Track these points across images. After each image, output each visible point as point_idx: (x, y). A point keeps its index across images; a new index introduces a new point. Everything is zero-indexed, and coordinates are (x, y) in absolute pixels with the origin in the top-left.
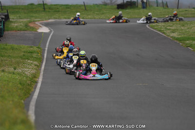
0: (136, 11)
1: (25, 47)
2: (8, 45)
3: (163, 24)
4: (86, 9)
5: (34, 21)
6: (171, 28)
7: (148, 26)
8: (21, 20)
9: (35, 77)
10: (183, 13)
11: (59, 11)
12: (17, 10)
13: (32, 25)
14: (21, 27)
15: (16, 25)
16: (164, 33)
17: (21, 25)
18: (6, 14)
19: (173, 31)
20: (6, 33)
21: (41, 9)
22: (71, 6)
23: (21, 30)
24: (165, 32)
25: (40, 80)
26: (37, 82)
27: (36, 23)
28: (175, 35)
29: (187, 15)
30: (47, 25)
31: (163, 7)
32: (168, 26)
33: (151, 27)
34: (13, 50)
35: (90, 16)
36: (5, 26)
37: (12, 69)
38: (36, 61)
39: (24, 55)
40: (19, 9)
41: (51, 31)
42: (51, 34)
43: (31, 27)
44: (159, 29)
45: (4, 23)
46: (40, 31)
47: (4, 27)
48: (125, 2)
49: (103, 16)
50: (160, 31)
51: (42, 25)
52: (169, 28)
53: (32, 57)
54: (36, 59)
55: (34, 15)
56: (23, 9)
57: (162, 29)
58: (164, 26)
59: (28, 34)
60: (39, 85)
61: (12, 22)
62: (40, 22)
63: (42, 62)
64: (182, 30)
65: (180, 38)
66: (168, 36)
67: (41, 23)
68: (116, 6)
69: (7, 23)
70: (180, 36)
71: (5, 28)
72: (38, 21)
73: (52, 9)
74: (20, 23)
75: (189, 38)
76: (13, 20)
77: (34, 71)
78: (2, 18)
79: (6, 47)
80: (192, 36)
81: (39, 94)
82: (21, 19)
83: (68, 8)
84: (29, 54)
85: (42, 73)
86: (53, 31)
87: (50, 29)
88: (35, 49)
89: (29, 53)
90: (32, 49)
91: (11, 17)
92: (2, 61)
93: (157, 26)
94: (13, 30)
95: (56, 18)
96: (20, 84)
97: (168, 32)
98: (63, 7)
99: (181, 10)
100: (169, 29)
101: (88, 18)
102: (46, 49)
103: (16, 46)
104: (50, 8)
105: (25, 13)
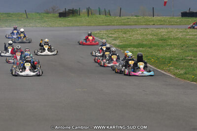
0: (78, 19)
3: (105, 32)
4: (27, 17)
6: (113, 35)
10: (126, 21)
19: (115, 39)
22: (12, 14)
28: (117, 42)
29: (129, 23)
31: (106, 14)
32: (110, 34)
44: (101, 37)
48: (67, 10)
52: (110, 35)
57: (104, 37)
58: (105, 34)
64: (124, 37)
65: (122, 45)
66: (109, 43)
68: (58, 15)
70: (121, 44)
75: (130, 45)
80: (133, 44)
83: (10, 16)
93: (99, 34)
99: (123, 18)
100: (111, 37)
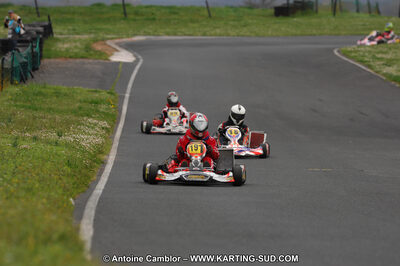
0: (314, 20)
1: (82, 92)
2: (48, 86)
3: (368, 49)
4: (210, 16)
5: (104, 40)
6: (384, 56)
7: (338, 51)
8: (77, 36)
9: (101, 152)
11: (154, 19)
12: (69, 16)
13: (98, 47)
14: (76, 51)
15: (66, 46)
16: (369, 66)
17: (76, 47)
18: (47, 23)
19: (389, 63)
20: (45, 61)
21: (119, 14)
22: (180, 9)
23: (76, 56)
24: (372, 63)
25: (111, 158)
26: (104, 163)
27: (108, 42)
28: (392, 70)
30: (129, 47)
31: (370, 12)
32: (378, 53)
33: (344, 55)
34: (57, 96)
35: (218, 31)
36: (44, 49)
37: (53, 136)
38: (103, 119)
39: (80, 108)
40: (74, 13)
41: (137, 60)
42: (138, 67)
43: (96, 52)
44: (361, 58)
45: (41, 43)
46: (115, 58)
47: (41, 50)
49: (245, 29)
50: (361, 62)
51: (120, 46)
52: (379, 56)
53: (98, 111)
54: (106, 116)
55: (104, 27)
56: (81, 14)
57: (366, 59)
58: (369, 52)
59: (90, 64)
60: (108, 168)
61: (58, 40)
62: (117, 41)
63: (118, 123)
66: (377, 72)
67: (117, 44)
68: (273, 11)
69: (47, 42)
71: (44, 53)
72: (112, 39)
73: (142, 15)
74: (75, 42)
76: (59, 36)
77: (99, 140)
78: (38, 33)
79: (43, 90)
81: (106, 186)
82: (78, 34)
83: (175, 13)
84: (92, 107)
85: (116, 144)
86: (141, 60)
87: (135, 56)
88: (104, 95)
89: (91, 103)
90: (97, 95)
91: (56, 29)
92: (35, 118)
93: (356, 52)
94: (61, 57)
95: (149, 34)
96: (69, 165)
97: (377, 64)
98: (163, 11)
100: (381, 59)
101: (215, 35)
102: (127, 95)
103: (64, 89)
104: (136, 13)
105: (85, 22)
